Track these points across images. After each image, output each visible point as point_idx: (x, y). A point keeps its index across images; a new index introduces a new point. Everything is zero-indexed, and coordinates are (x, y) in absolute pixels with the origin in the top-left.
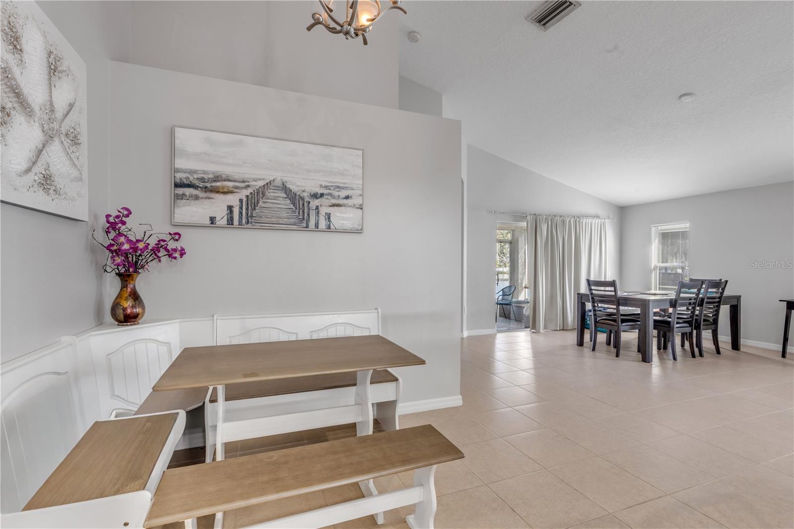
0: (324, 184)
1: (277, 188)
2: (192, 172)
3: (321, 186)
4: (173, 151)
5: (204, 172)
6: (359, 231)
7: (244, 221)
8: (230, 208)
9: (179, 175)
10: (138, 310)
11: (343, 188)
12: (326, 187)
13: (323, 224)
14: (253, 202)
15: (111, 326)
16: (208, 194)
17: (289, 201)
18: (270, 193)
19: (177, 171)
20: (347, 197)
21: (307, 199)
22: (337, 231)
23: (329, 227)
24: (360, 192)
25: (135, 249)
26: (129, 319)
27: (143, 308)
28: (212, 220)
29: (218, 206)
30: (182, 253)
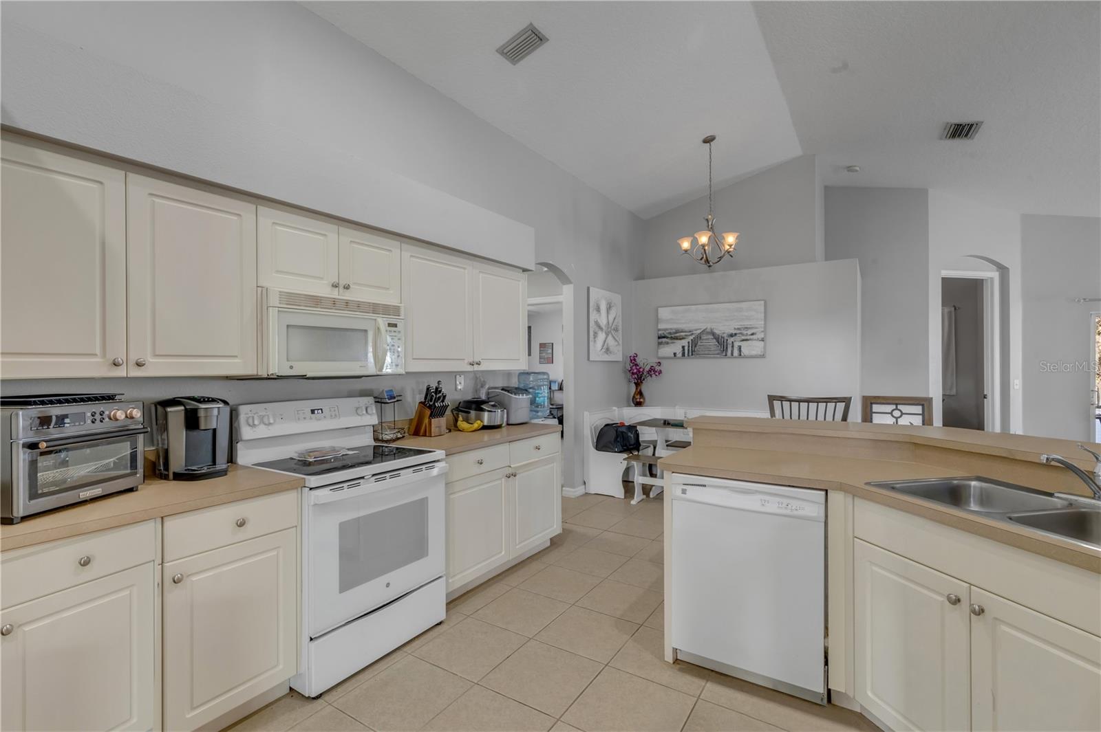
0: (736, 327)
1: (708, 333)
2: (665, 330)
3: (735, 329)
4: (657, 320)
5: (671, 329)
6: (763, 356)
7: (690, 354)
8: (683, 347)
9: (660, 332)
10: (642, 400)
11: (750, 328)
12: (739, 329)
13: (736, 353)
14: (694, 343)
15: (632, 406)
16: (673, 341)
17: (715, 340)
18: (704, 337)
19: (659, 330)
20: (752, 334)
21: (726, 338)
22: (745, 357)
23: (740, 355)
24: (763, 329)
25: (639, 372)
26: (638, 404)
27: (644, 399)
28: (675, 354)
29: (677, 347)
30: (660, 372)
